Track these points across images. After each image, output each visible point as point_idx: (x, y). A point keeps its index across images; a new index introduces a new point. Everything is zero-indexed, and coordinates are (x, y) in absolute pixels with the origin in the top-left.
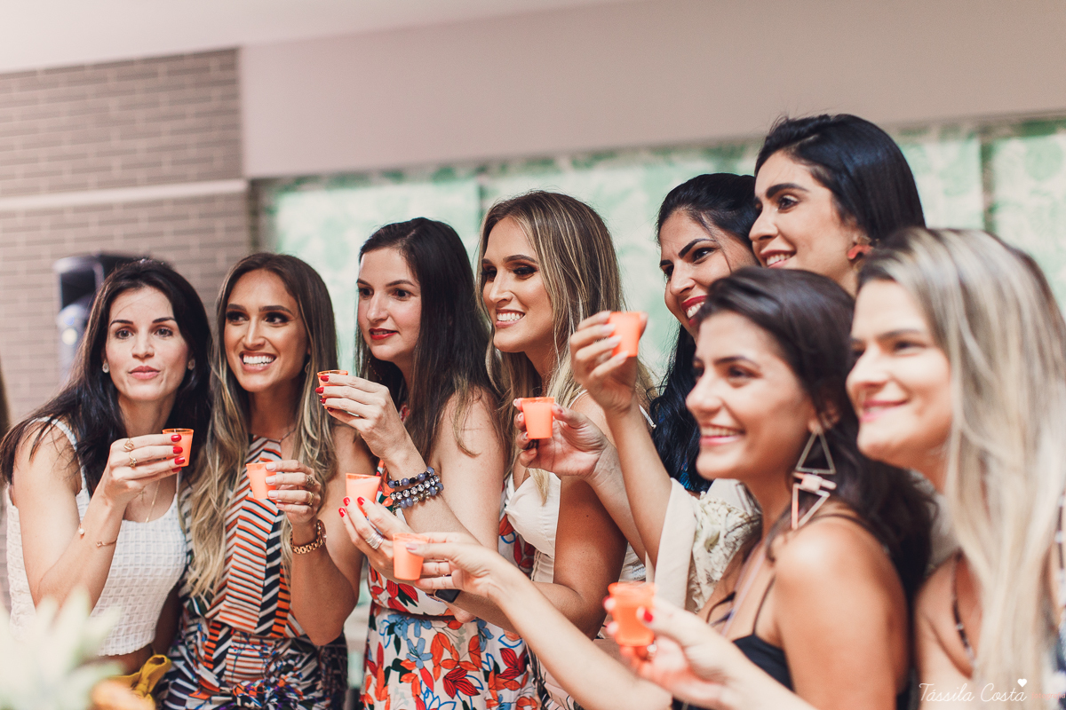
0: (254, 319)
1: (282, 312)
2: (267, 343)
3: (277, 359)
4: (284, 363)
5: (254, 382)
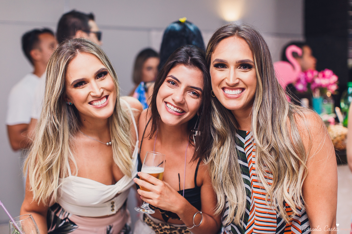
0: (232, 67)
1: (249, 63)
2: (240, 81)
3: (246, 90)
4: (250, 92)
5: (231, 104)
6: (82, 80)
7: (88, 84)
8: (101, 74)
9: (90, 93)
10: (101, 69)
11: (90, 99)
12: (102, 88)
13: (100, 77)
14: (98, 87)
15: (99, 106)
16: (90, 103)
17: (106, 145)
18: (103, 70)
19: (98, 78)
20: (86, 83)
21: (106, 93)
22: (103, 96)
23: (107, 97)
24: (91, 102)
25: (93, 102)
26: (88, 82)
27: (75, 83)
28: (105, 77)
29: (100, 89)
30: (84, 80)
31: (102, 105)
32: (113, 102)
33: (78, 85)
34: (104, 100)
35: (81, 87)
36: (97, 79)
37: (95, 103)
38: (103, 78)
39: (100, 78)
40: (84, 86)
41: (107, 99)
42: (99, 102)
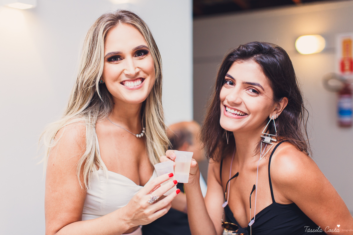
6: (117, 53)
7: (124, 60)
8: (139, 52)
9: (124, 70)
10: (141, 46)
11: (123, 78)
12: (138, 68)
13: (139, 55)
14: (134, 65)
15: (131, 87)
16: (122, 83)
17: (136, 136)
18: (144, 48)
19: (137, 55)
20: (122, 59)
21: (142, 75)
22: (139, 77)
23: (143, 80)
24: (124, 82)
25: (126, 82)
26: (124, 59)
27: (109, 56)
28: (144, 57)
29: (136, 68)
30: (120, 55)
31: (135, 87)
32: (149, 87)
33: (112, 60)
34: (138, 82)
35: (116, 62)
36: (135, 57)
37: (127, 83)
38: (142, 58)
39: (139, 57)
40: (119, 62)
41: (142, 82)
42: (132, 82)
